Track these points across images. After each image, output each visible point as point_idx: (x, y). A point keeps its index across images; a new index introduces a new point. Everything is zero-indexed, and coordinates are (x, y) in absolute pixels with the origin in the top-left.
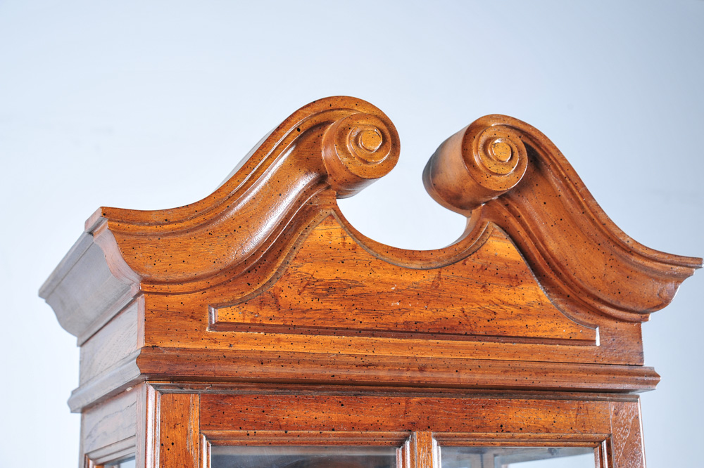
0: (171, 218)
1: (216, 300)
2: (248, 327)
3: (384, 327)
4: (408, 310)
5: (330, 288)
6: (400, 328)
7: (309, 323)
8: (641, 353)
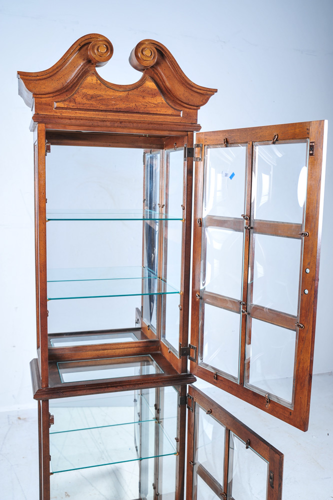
0: (39, 75)
1: (57, 100)
2: (66, 109)
3: (110, 110)
4: (117, 104)
5: (92, 97)
6: (114, 110)
7: (85, 108)
8: (197, 120)
